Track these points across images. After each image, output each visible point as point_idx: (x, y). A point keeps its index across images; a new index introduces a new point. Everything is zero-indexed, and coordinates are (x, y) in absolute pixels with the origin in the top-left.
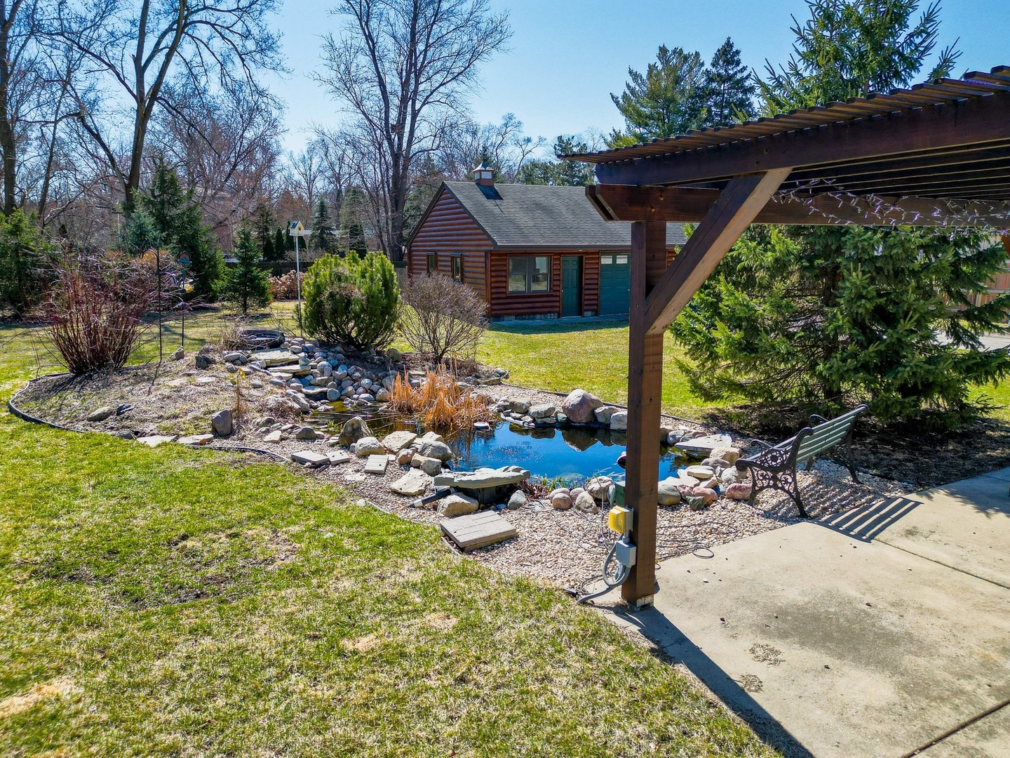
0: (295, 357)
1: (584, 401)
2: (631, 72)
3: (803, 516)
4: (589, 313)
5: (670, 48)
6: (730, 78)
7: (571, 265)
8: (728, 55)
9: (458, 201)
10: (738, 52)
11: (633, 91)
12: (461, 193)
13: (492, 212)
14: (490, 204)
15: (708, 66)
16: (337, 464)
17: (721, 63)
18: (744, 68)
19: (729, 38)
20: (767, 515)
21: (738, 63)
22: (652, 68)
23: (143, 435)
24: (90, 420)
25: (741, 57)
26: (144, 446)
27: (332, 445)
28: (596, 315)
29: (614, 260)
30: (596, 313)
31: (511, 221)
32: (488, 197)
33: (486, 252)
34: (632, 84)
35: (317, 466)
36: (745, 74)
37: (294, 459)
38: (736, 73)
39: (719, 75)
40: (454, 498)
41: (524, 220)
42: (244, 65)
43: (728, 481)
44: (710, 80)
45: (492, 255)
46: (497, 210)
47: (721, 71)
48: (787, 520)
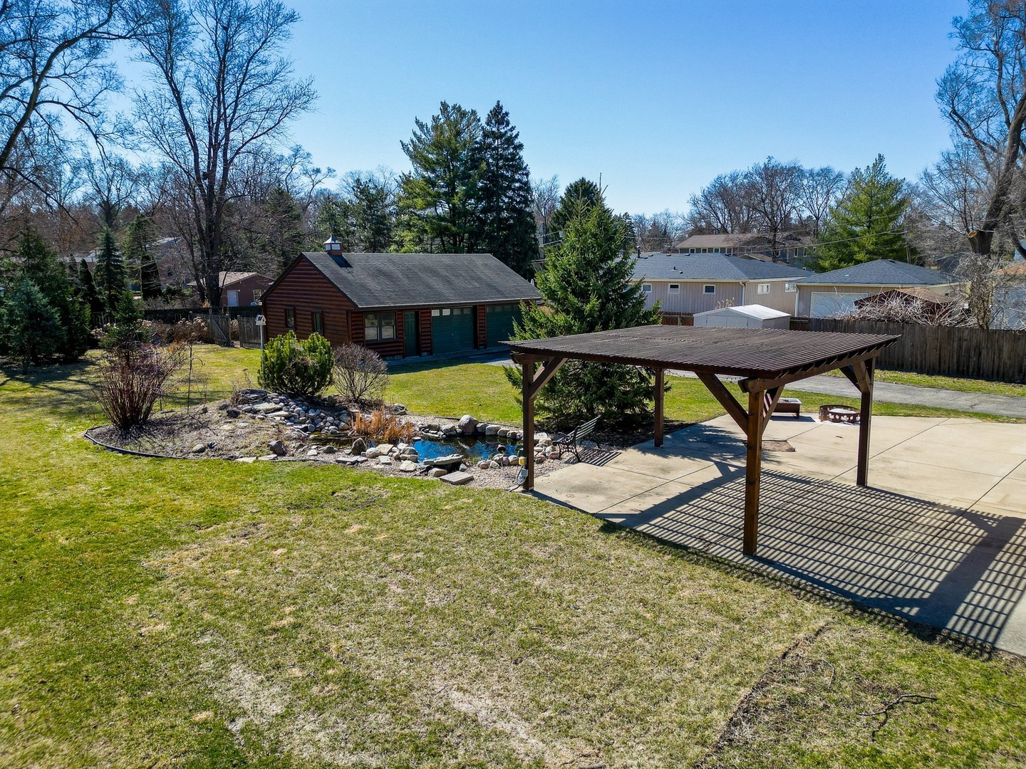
0: (278, 406)
1: (471, 421)
2: (417, 122)
3: (579, 461)
4: (426, 353)
5: (451, 104)
6: (501, 136)
7: (410, 319)
8: (498, 115)
9: (316, 269)
10: (507, 114)
11: (419, 139)
12: (318, 263)
13: (346, 279)
14: (343, 271)
15: (483, 122)
16: (362, 462)
17: (493, 122)
18: (513, 128)
19: (499, 102)
20: (566, 463)
21: (508, 124)
22: (435, 119)
23: (236, 458)
24: (195, 452)
25: (510, 118)
26: (244, 463)
27: (349, 454)
28: (431, 354)
29: (441, 313)
30: (431, 353)
31: (364, 287)
32: (341, 266)
33: (347, 311)
34: (419, 132)
35: (353, 463)
36: (515, 133)
37: (339, 462)
38: (506, 132)
39: (493, 132)
40: (435, 470)
41: (372, 284)
42: (97, 142)
43: (549, 452)
44: (486, 135)
45: (352, 313)
46: (350, 277)
47: (493, 129)
48: (573, 463)
